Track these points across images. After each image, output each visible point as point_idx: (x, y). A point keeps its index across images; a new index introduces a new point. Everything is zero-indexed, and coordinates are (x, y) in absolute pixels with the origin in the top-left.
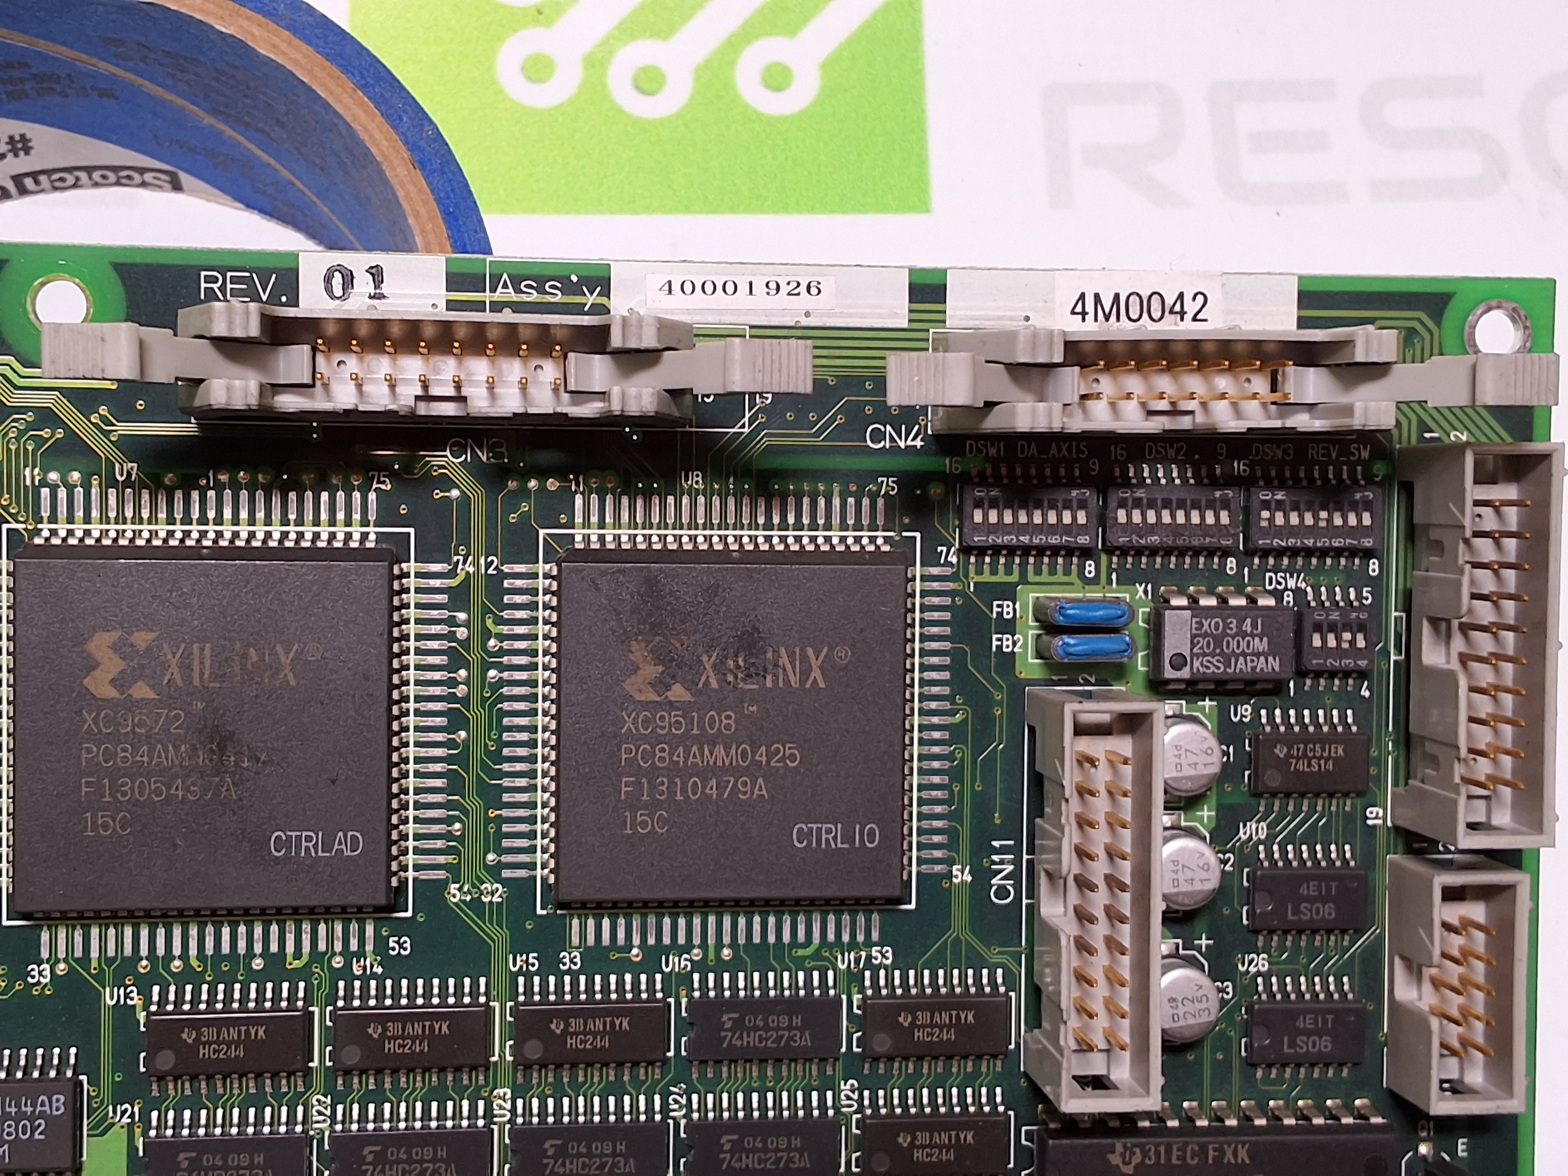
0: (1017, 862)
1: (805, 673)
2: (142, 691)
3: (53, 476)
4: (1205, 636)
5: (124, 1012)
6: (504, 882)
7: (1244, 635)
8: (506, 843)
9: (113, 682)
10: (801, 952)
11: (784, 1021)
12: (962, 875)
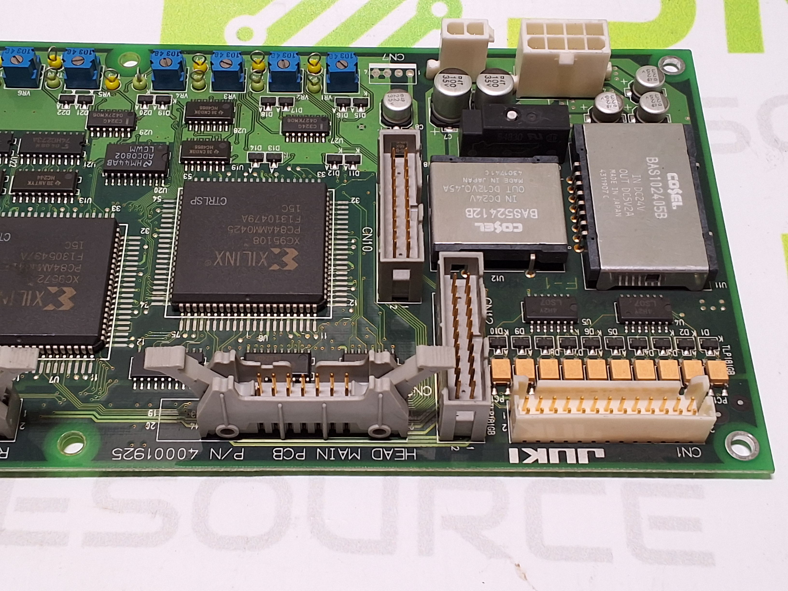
2: (53, 289)
3: (86, 378)
5: (85, 195)
9: (65, 292)
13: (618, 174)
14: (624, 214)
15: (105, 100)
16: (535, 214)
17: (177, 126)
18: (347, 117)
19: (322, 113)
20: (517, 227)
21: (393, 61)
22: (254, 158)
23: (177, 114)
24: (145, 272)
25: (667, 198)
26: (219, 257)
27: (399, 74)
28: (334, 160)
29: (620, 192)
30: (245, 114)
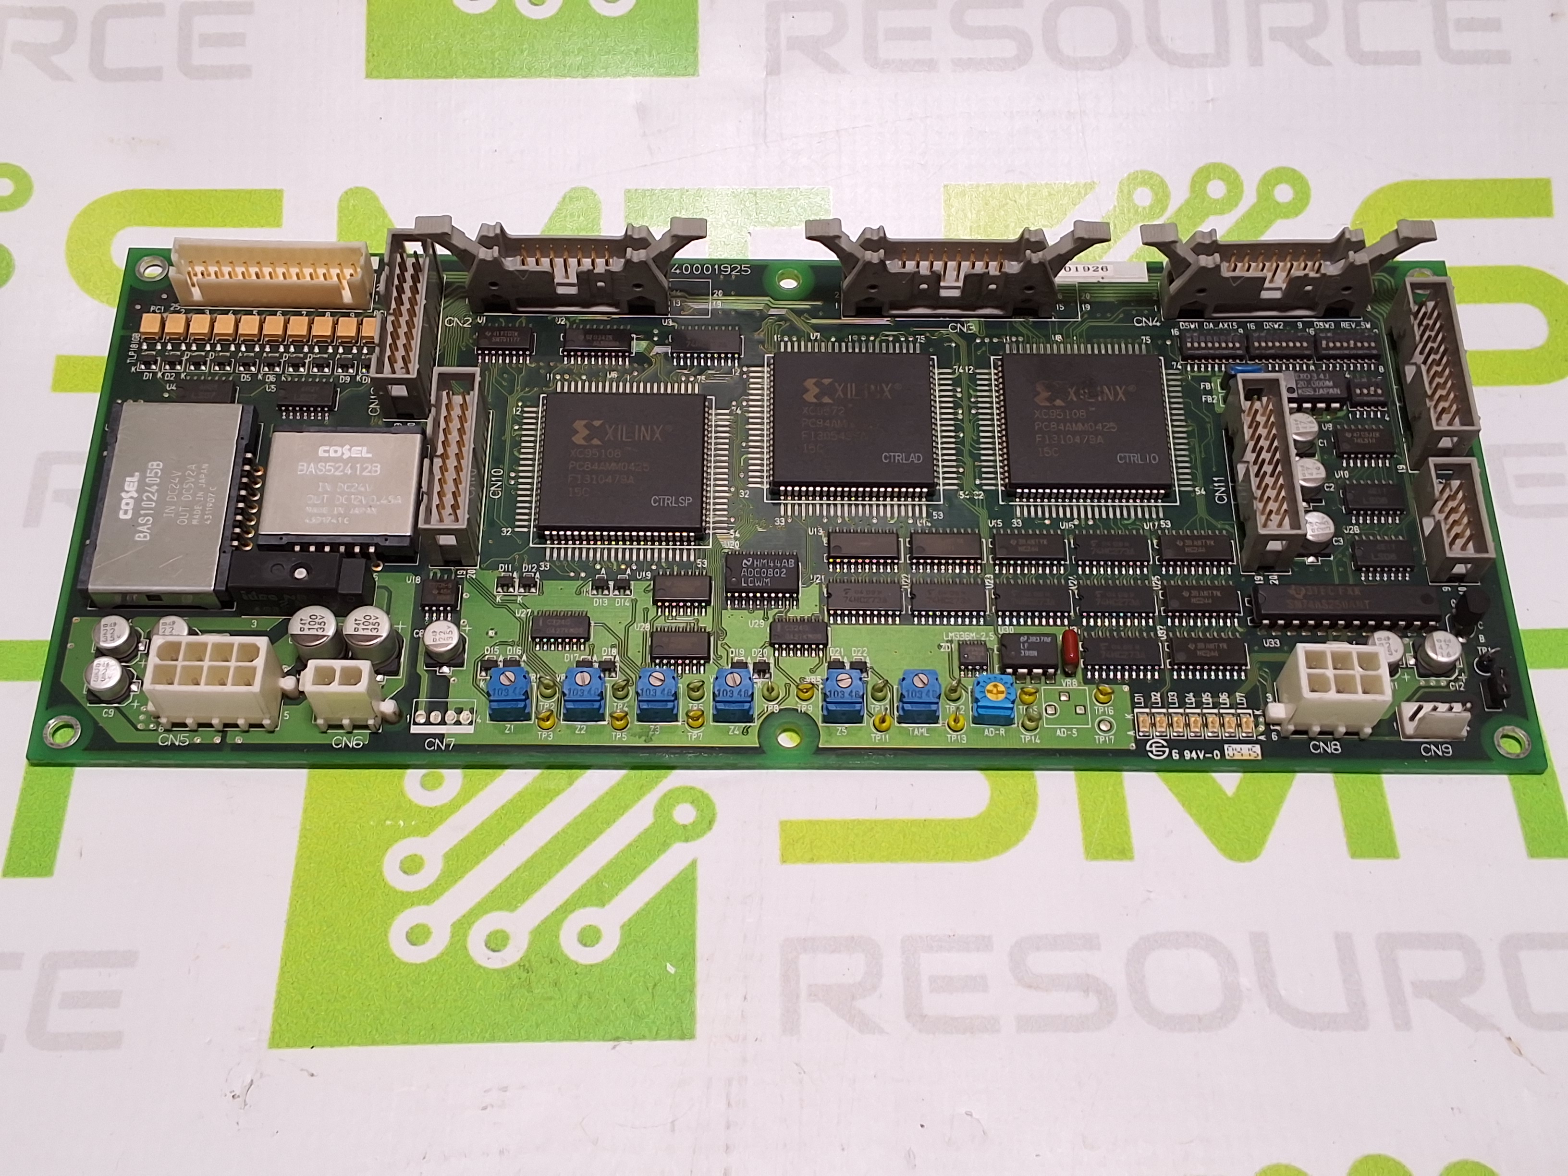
0: (1227, 486)
1: (1116, 396)
2: (826, 400)
3: (786, 339)
4: (1302, 380)
6: (984, 491)
7: (1321, 380)
8: (984, 476)
9: (815, 397)
10: (1126, 522)
11: (1121, 544)
12: (1200, 492)
14: (199, 468)
15: (812, 671)
16: (301, 467)
17: (720, 633)
18: (509, 648)
20: (325, 451)
21: (441, 737)
23: (721, 651)
25: (142, 488)
26: (657, 435)
27: (435, 716)
28: (527, 584)
29: (194, 495)
30: (636, 650)
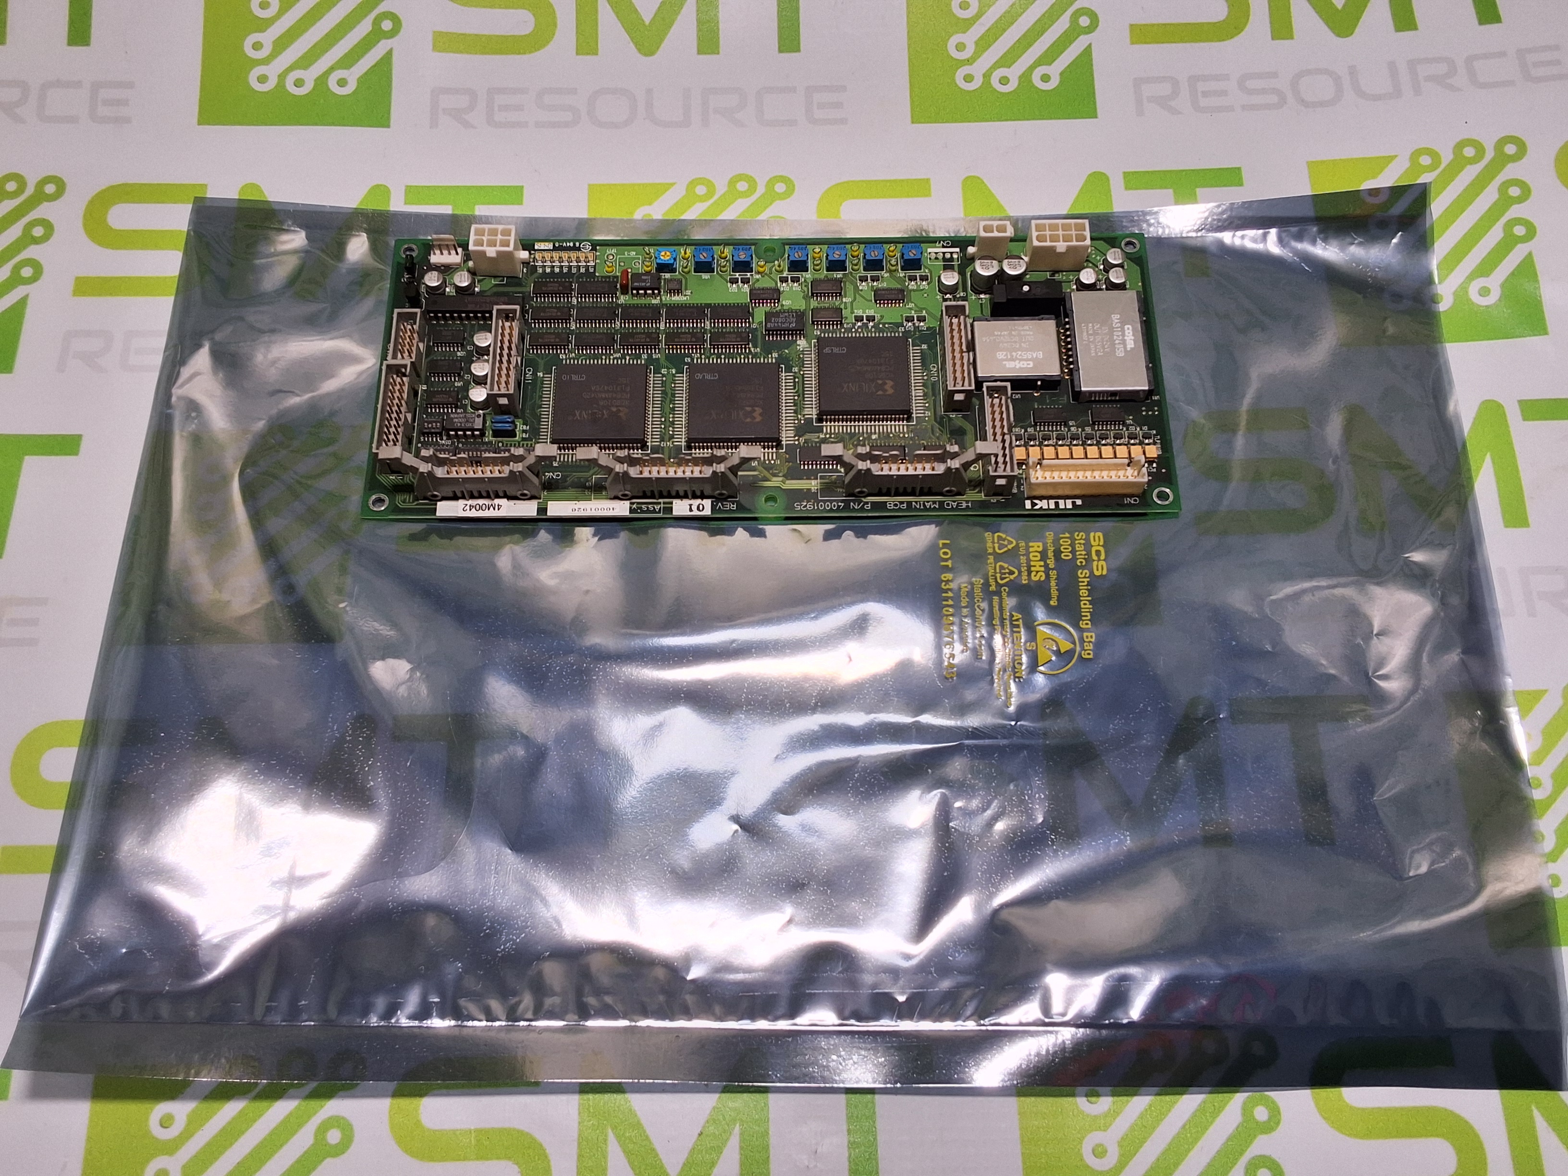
0: (525, 377)
1: (581, 413)
2: (748, 409)
5: (755, 347)
6: (661, 373)
8: (660, 382)
9: (755, 411)
10: (584, 357)
11: (589, 342)
12: (540, 374)
13: (1093, 326)
14: (1096, 353)
15: (758, 280)
16: (1040, 355)
17: (805, 297)
18: (915, 288)
19: (899, 286)
20: (1029, 364)
21: (943, 247)
22: (859, 319)
23: (806, 289)
24: (798, 396)
25: (1124, 342)
26: (845, 386)
27: (948, 256)
28: (910, 319)
29: (1095, 339)
30: (849, 288)
